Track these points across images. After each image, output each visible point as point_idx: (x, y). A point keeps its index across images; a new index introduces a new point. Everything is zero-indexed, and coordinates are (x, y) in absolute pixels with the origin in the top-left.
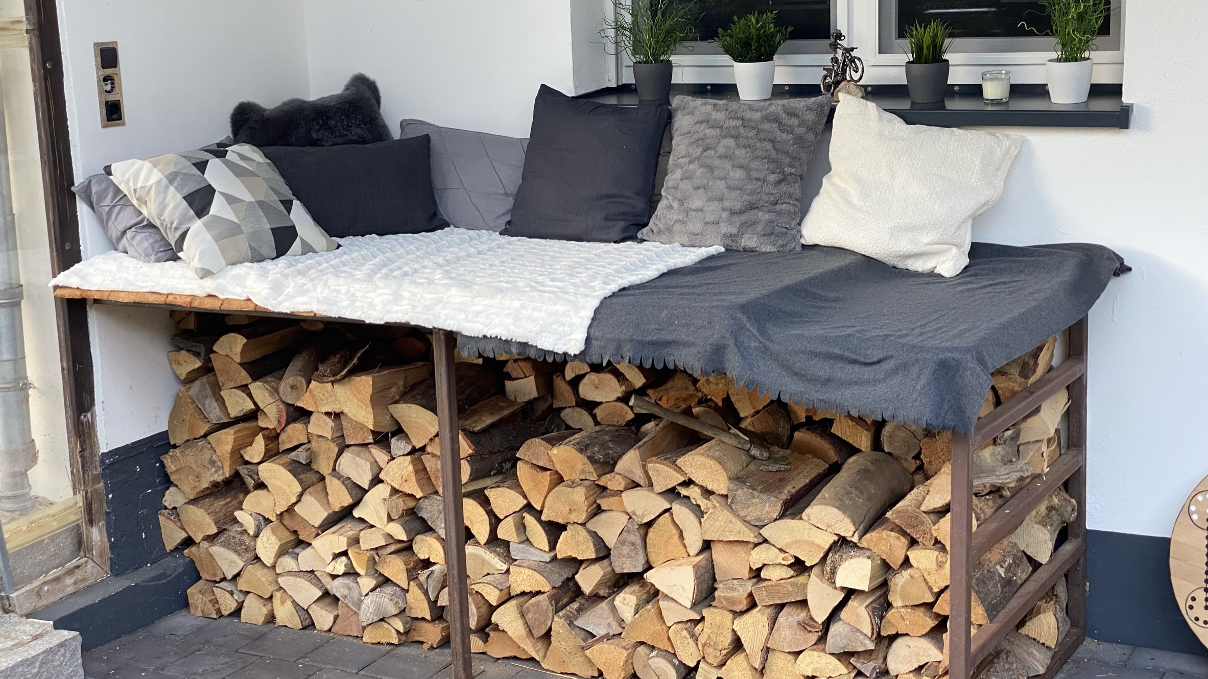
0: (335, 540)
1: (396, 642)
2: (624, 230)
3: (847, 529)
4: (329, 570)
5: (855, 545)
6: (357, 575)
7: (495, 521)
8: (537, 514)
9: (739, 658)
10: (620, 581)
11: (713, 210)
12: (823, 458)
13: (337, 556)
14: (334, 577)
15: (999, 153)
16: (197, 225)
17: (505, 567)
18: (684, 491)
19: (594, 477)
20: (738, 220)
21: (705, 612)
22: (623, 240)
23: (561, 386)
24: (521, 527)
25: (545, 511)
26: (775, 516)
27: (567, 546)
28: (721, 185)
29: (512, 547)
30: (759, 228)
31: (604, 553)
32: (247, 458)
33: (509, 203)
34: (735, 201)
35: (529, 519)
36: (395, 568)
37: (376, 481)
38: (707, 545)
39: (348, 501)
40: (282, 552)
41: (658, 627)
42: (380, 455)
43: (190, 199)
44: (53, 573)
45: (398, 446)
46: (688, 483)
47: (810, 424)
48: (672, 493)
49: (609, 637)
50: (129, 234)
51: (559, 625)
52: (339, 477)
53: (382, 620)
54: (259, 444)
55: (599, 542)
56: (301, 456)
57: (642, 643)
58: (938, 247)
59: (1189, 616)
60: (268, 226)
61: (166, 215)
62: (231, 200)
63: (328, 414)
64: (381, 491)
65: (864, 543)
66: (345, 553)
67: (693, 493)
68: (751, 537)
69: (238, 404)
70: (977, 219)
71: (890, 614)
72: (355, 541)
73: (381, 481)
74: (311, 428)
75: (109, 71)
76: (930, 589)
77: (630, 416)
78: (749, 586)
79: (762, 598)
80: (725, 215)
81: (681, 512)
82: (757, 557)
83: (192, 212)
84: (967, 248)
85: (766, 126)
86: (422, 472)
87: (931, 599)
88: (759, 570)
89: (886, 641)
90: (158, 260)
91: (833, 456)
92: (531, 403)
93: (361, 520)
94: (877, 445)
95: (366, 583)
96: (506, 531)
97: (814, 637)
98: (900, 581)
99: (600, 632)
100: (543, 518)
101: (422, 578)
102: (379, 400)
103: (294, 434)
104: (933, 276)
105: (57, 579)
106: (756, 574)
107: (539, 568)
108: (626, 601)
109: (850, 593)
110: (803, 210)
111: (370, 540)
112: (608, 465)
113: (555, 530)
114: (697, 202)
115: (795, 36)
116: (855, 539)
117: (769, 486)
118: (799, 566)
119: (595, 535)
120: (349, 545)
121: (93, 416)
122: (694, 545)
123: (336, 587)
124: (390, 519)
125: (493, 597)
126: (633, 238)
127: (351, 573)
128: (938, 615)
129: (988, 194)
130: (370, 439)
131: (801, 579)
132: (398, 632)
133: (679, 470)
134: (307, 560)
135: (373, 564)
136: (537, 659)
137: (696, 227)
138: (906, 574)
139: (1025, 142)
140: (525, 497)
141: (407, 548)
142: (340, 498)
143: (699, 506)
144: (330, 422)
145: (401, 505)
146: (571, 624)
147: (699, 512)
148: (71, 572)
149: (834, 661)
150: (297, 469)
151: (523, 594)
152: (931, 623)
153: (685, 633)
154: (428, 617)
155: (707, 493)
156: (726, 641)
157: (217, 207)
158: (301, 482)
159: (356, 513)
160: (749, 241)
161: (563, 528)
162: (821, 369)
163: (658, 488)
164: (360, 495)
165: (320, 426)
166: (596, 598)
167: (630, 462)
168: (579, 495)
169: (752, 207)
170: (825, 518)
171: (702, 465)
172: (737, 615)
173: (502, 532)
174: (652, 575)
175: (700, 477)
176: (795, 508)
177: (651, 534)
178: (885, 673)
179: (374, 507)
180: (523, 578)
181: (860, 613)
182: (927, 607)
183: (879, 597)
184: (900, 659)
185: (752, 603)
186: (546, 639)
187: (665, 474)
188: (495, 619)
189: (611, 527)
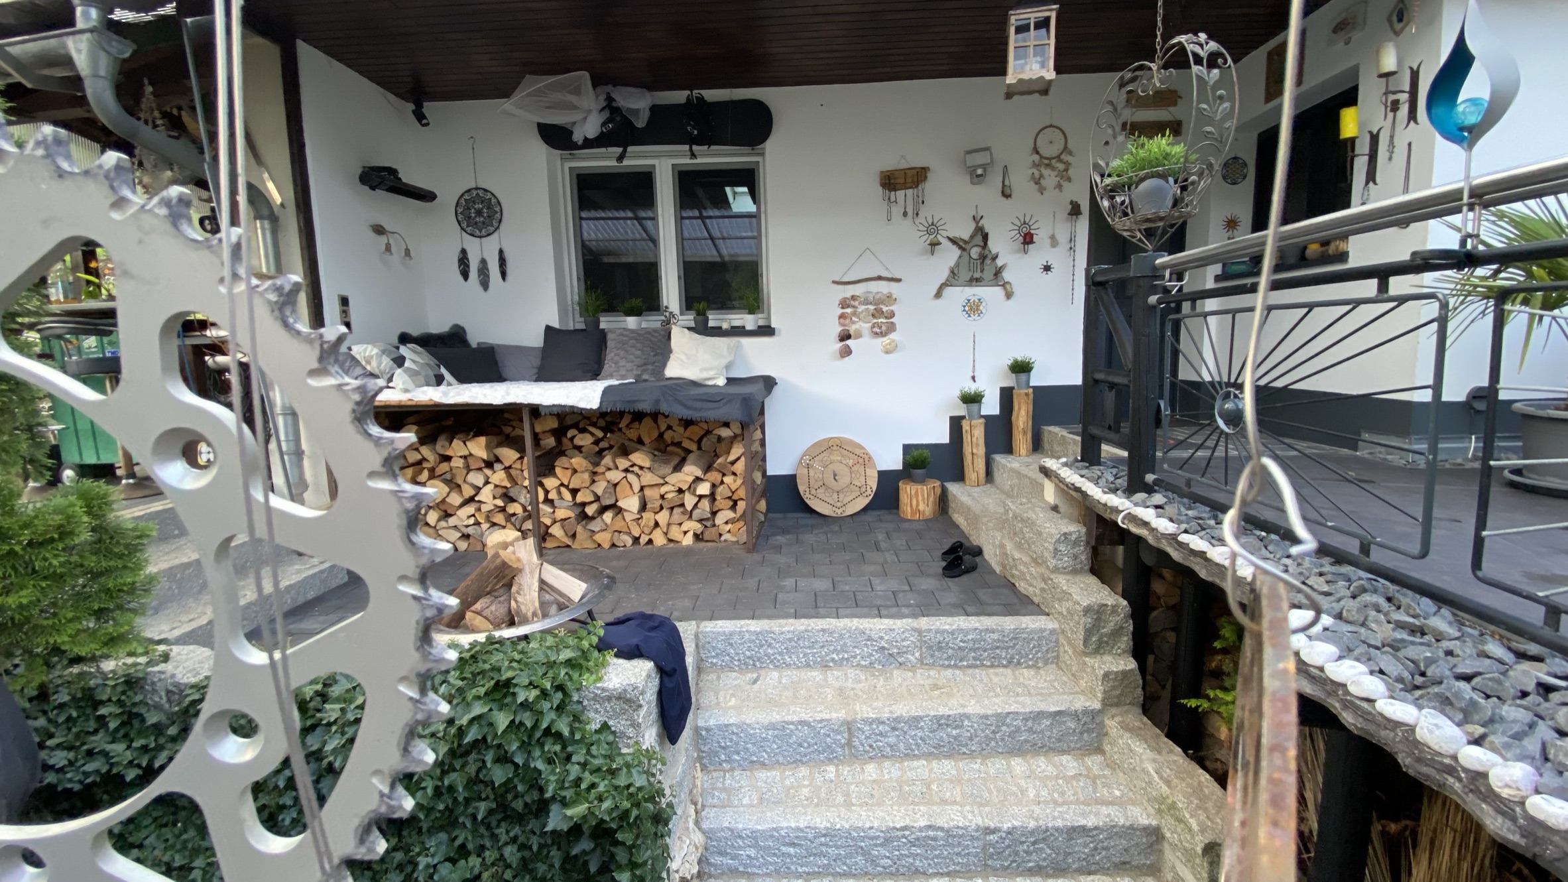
0: (470, 509)
2: (590, 377)
3: (699, 473)
4: (465, 523)
6: (480, 523)
8: (567, 487)
9: (658, 530)
10: (603, 509)
11: (629, 365)
12: (679, 455)
13: (469, 517)
14: (467, 526)
15: (732, 345)
16: (399, 371)
17: (553, 510)
19: (591, 468)
20: (640, 369)
21: (643, 514)
22: (590, 380)
24: (559, 493)
27: (580, 498)
28: (631, 357)
30: (650, 372)
31: (597, 499)
32: (418, 480)
33: (535, 371)
34: (639, 362)
35: (563, 489)
36: (499, 518)
37: (487, 483)
38: (642, 489)
39: (472, 492)
40: (439, 520)
41: (623, 523)
42: (488, 472)
43: (394, 360)
45: (497, 466)
46: (632, 466)
47: (673, 444)
48: (626, 470)
51: (579, 529)
54: (426, 473)
55: (595, 494)
56: (448, 476)
58: (716, 375)
59: (804, 497)
60: (432, 373)
61: (382, 367)
62: (414, 361)
63: (461, 457)
64: (490, 487)
66: (474, 516)
68: (662, 481)
72: (479, 510)
73: (489, 483)
75: (345, 307)
77: (597, 449)
78: (660, 501)
79: (666, 505)
81: (630, 477)
82: (663, 490)
83: (395, 366)
86: (510, 477)
88: (664, 495)
91: (682, 454)
92: (553, 448)
93: (479, 502)
94: (699, 448)
95: (485, 526)
96: (553, 495)
98: (720, 489)
99: (596, 529)
102: (488, 447)
104: (717, 386)
106: (662, 497)
107: (568, 508)
108: (608, 516)
109: (701, 497)
111: (485, 508)
112: (597, 464)
113: (574, 492)
114: (622, 363)
115: (646, 308)
117: (666, 462)
118: (680, 491)
122: (637, 488)
123: (470, 530)
124: (494, 498)
125: (548, 522)
127: (477, 523)
133: (629, 460)
134: (452, 521)
135: (488, 519)
136: (570, 545)
137: (623, 373)
139: (739, 341)
141: (503, 509)
142: (468, 492)
144: (462, 461)
145: (500, 491)
150: (446, 482)
155: (641, 468)
157: (407, 364)
159: (477, 499)
160: (645, 377)
163: (620, 469)
164: (478, 489)
165: (457, 463)
166: (593, 518)
167: (607, 460)
168: (586, 476)
169: (645, 364)
170: (691, 470)
171: (639, 458)
172: (656, 513)
173: (550, 496)
174: (619, 504)
175: (639, 462)
176: (677, 468)
177: (618, 488)
178: (714, 525)
179: (486, 495)
180: (561, 513)
181: (705, 504)
182: (730, 498)
183: (712, 497)
184: (720, 519)
185: (662, 508)
186: (574, 536)
187: (623, 463)
188: (550, 531)
189: (600, 488)
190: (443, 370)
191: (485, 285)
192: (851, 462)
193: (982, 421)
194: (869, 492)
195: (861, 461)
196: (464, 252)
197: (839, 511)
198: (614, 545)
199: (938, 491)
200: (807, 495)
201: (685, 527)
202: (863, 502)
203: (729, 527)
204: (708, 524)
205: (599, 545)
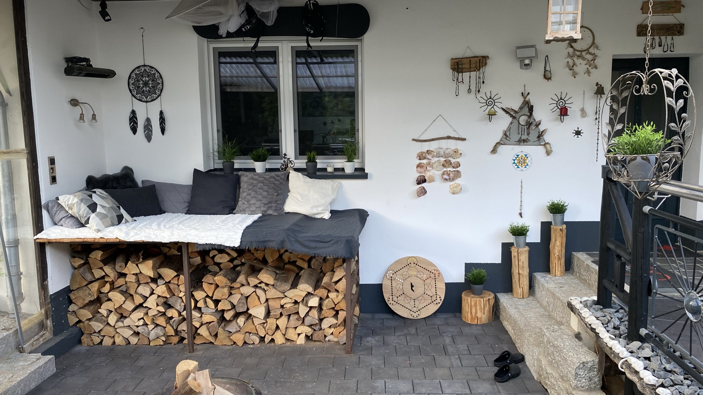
0: (139, 314)
1: (162, 344)
2: (229, 211)
3: (310, 290)
4: (136, 324)
5: (312, 294)
6: (147, 324)
7: (196, 302)
8: (211, 298)
9: (279, 332)
10: (237, 315)
11: (258, 204)
12: (294, 271)
13: (139, 319)
14: (137, 326)
15: (335, 186)
16: (93, 215)
17: (200, 315)
18: (259, 285)
19: (229, 284)
20: (266, 206)
21: (267, 320)
22: (229, 214)
23: (208, 259)
24: (205, 302)
25: (214, 296)
26: (289, 289)
27: (220, 307)
29: (202, 309)
30: (273, 208)
31: (234, 307)
32: (102, 291)
33: (187, 204)
34: (265, 201)
35: (208, 300)
36: (161, 321)
37: (152, 293)
38: (267, 300)
39: (142, 301)
40: (117, 321)
41: (253, 326)
42: (153, 286)
43: (89, 207)
44: (36, 337)
45: (160, 282)
46: (260, 283)
47: (289, 263)
48: (256, 286)
49: (237, 332)
50: (63, 220)
51: (220, 331)
52: (138, 294)
53: (157, 338)
54: (108, 286)
55: (232, 304)
56: (124, 288)
57: (247, 332)
58: (323, 211)
59: (388, 303)
60: (115, 215)
61: (81, 212)
62: (103, 207)
63: (134, 274)
64: (154, 297)
65: (315, 294)
66: (143, 318)
67: (263, 285)
68: (282, 296)
69: (98, 274)
70: (331, 204)
71: (323, 312)
72: (147, 314)
73: (154, 294)
74: (127, 279)
75: (52, 166)
76: (334, 303)
77: (232, 266)
78: (281, 310)
79: (285, 313)
80: (262, 205)
81: (259, 291)
82: (283, 302)
83: (90, 211)
84: (330, 211)
85: (272, 180)
86: (169, 289)
87: (334, 306)
88: (283, 305)
89: (321, 320)
90: (76, 228)
91: (297, 270)
92: (198, 265)
93: (146, 307)
94: (309, 266)
95: (151, 327)
96: (200, 304)
97: (301, 322)
98: (326, 302)
99: (233, 331)
100: (213, 299)
101: (171, 323)
102: (155, 268)
103: (121, 281)
104: (322, 219)
105: (38, 339)
106: (282, 307)
107: (212, 314)
108: (241, 320)
109: (311, 308)
110: (284, 203)
111: (151, 313)
112: (234, 280)
113: (217, 302)
114: (253, 202)
115: (271, 155)
116: (313, 293)
117: (286, 280)
118: (296, 302)
119: (230, 302)
120: (144, 316)
121: (48, 282)
122: (263, 300)
123: (140, 330)
124: (158, 305)
125: (197, 325)
126: (232, 213)
127: (145, 324)
128: (336, 310)
129: (333, 197)
130: (150, 281)
131: (297, 306)
132: (163, 341)
133: (258, 279)
134: (127, 322)
135: (153, 322)
136: (213, 342)
137: (254, 209)
138: (327, 300)
139: (341, 183)
140: (206, 293)
141: (164, 314)
142: (138, 300)
143: (264, 289)
144: (134, 277)
145: (162, 300)
146: (224, 330)
147: (265, 291)
148: (42, 336)
149: (308, 328)
150: (123, 293)
151: (207, 323)
152: (334, 313)
153: (261, 327)
154: (174, 334)
155: (267, 285)
156: (274, 327)
157: (99, 209)
158: (125, 297)
159: (144, 305)
160: (270, 212)
161: (220, 301)
162: (313, 245)
163: (251, 285)
164: (146, 298)
165: (131, 278)
166: (230, 321)
167: (241, 278)
168: (226, 290)
169: (270, 202)
170: (304, 288)
171: (266, 277)
172: (277, 319)
173: (199, 305)
174: (250, 312)
175: (265, 280)
176: (294, 285)
177: (249, 299)
178: (321, 329)
179: (151, 302)
180: (207, 318)
181: (314, 314)
182: (333, 308)
183: (320, 308)
184: (325, 324)
185: (281, 314)
186: (216, 336)
187: (253, 281)
188: (198, 332)
189: (236, 299)
190: (123, 211)
191: (149, 138)
192: (425, 277)
193: (527, 248)
194: (438, 301)
195: (432, 276)
196: (133, 112)
197: (415, 315)
198: (245, 343)
199: (492, 302)
200: (391, 301)
201: (300, 330)
202: (433, 308)
203: (332, 330)
204: (317, 328)
205: (235, 343)
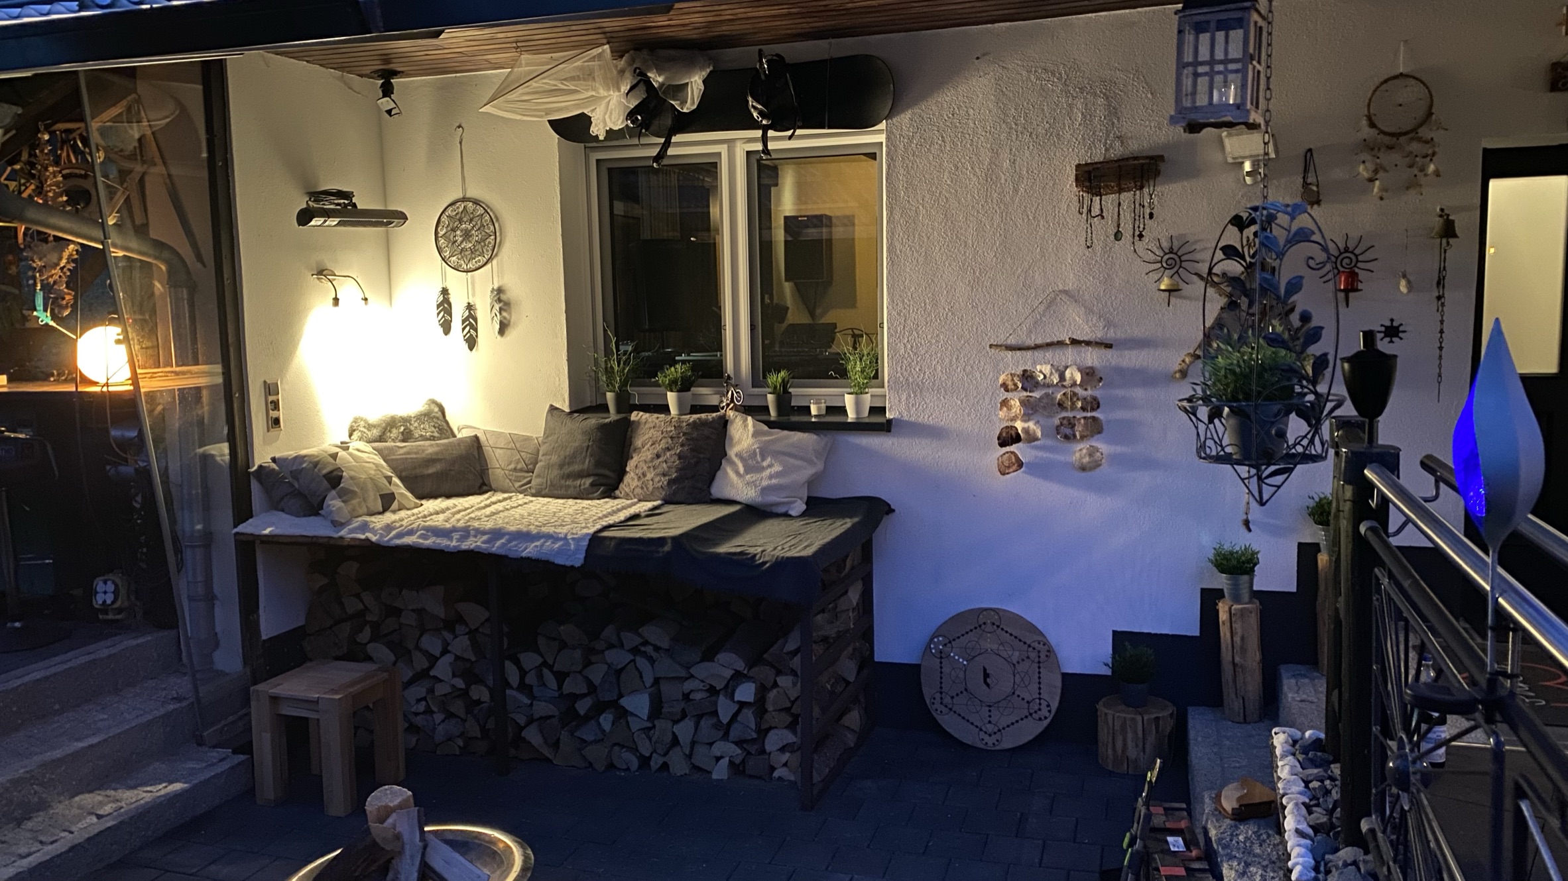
2: (604, 492)
5: (745, 676)
7: (523, 673)
10: (600, 708)
17: (529, 702)
18: (643, 649)
19: (586, 643)
20: (674, 485)
21: (656, 722)
22: (604, 498)
23: (564, 588)
24: (540, 676)
25: (556, 665)
26: (698, 660)
27: (569, 687)
28: (664, 466)
29: (535, 689)
31: (592, 689)
34: (672, 475)
36: (458, 707)
37: (445, 652)
38: (657, 681)
41: (627, 733)
42: (447, 635)
44: (231, 719)
45: (460, 629)
46: (646, 643)
48: (635, 651)
49: (596, 742)
50: (285, 500)
51: (564, 736)
52: (421, 650)
53: (450, 739)
55: (590, 683)
56: (396, 637)
57: (615, 744)
58: (789, 499)
65: (751, 674)
67: (649, 649)
68: (683, 674)
70: (811, 483)
71: (766, 716)
72: (431, 691)
73: (449, 652)
74: (402, 620)
76: (789, 699)
78: (683, 705)
79: (690, 711)
80: (666, 483)
81: (641, 662)
82: (688, 686)
84: (805, 499)
85: (690, 430)
87: (788, 705)
88: (689, 694)
89: (763, 732)
90: (305, 516)
93: (435, 677)
95: (439, 717)
96: (531, 679)
97: (721, 733)
98: (772, 695)
100: (555, 669)
101: (476, 712)
102: (448, 601)
103: (391, 624)
106: (686, 696)
107: (551, 701)
108: (606, 720)
109: (743, 705)
110: (712, 478)
111: (441, 690)
112: (594, 637)
113: (561, 677)
114: (649, 474)
115: (703, 377)
116: (745, 672)
117: (695, 643)
118: (713, 691)
119: (587, 678)
120: (427, 693)
121: (258, 616)
122: (649, 680)
123: (419, 721)
124: (454, 676)
125: (522, 720)
126: (610, 497)
128: (792, 715)
129: (816, 470)
130: (442, 625)
131: (713, 698)
132: (459, 747)
133: (640, 635)
136: (550, 757)
137: (650, 490)
138: (775, 691)
140: (543, 657)
141: (464, 694)
142: (420, 662)
143: (652, 657)
144: (415, 616)
145: (461, 666)
146: (572, 735)
147: (652, 661)
149: (733, 746)
151: (541, 718)
152: (789, 719)
153: (644, 736)
155: (657, 649)
156: (668, 738)
158: (395, 655)
159: (432, 673)
161: (567, 675)
163: (627, 647)
164: (433, 660)
165: (409, 619)
166: (587, 718)
167: (609, 632)
168: (578, 654)
170: (727, 663)
171: (656, 634)
172: (676, 722)
173: (528, 680)
174: (624, 702)
175: (652, 639)
176: (709, 656)
177: (623, 676)
178: (763, 751)
179: (443, 669)
180: (542, 708)
181: (748, 716)
182: (788, 710)
183: (759, 705)
184: (773, 741)
185: (684, 715)
187: (631, 640)
188: (523, 734)
189: (597, 674)
191: (471, 343)
192: (1016, 656)
193: (1255, 606)
194: (1044, 712)
195: (1033, 655)
196: (445, 292)
197: (990, 741)
198: (611, 766)
199: (1168, 726)
200: (937, 705)
201: (717, 749)
202: (1031, 730)
203: (786, 757)
204: (753, 749)
205: (591, 764)
